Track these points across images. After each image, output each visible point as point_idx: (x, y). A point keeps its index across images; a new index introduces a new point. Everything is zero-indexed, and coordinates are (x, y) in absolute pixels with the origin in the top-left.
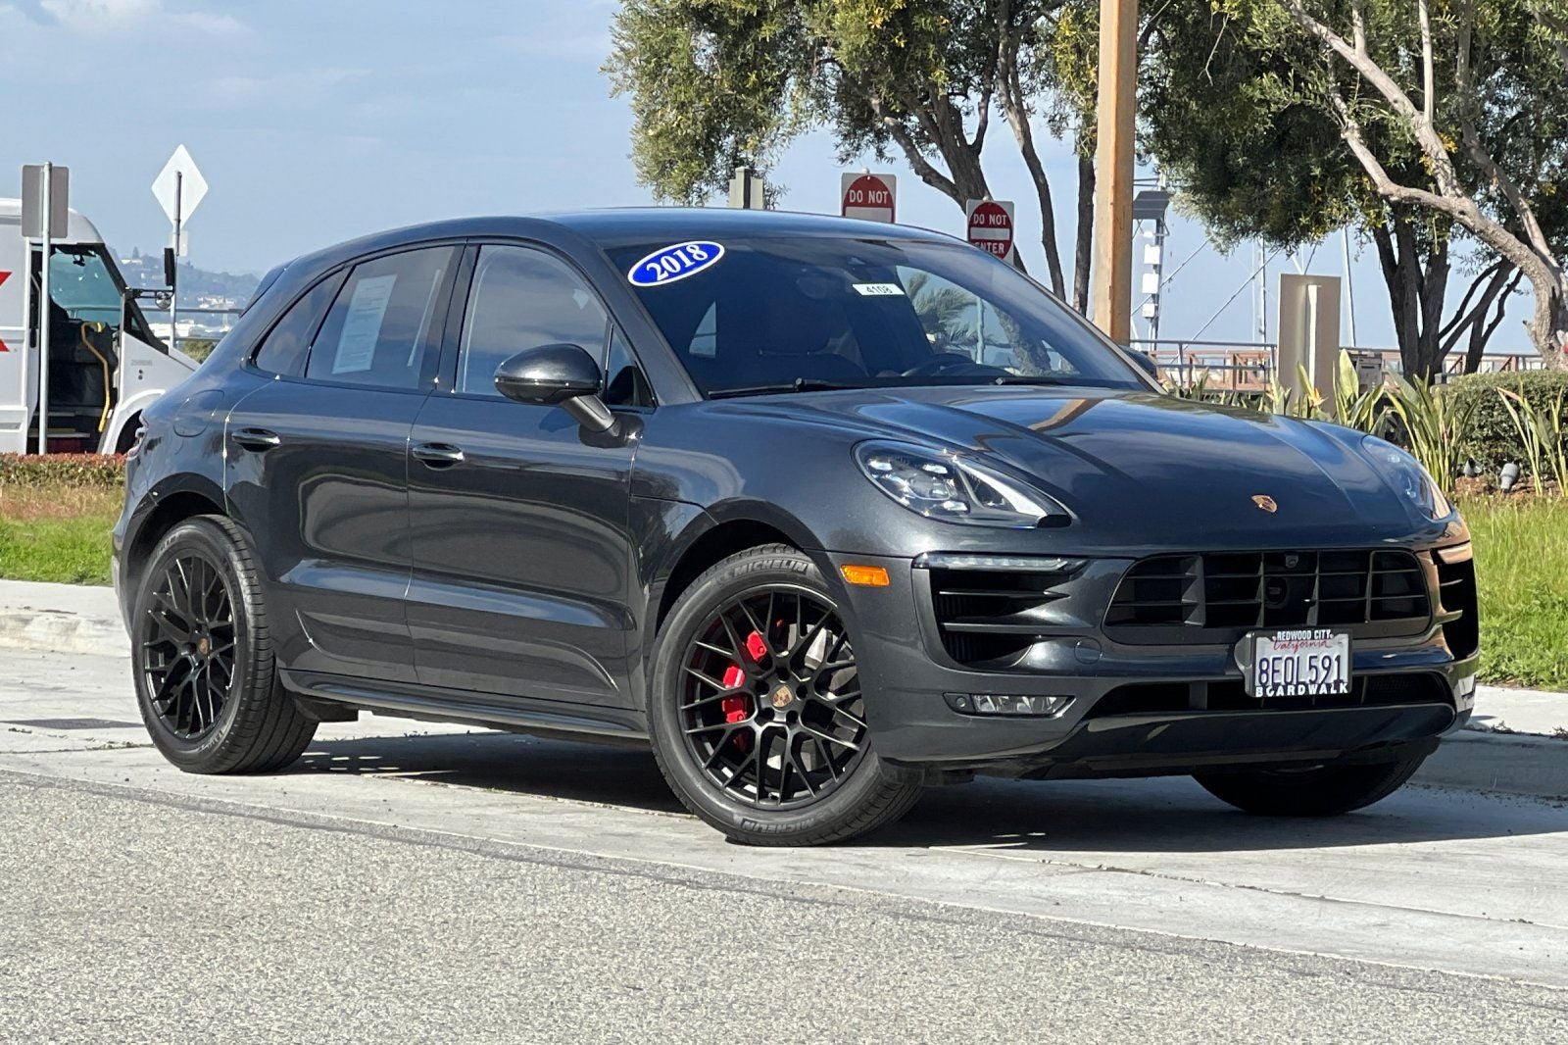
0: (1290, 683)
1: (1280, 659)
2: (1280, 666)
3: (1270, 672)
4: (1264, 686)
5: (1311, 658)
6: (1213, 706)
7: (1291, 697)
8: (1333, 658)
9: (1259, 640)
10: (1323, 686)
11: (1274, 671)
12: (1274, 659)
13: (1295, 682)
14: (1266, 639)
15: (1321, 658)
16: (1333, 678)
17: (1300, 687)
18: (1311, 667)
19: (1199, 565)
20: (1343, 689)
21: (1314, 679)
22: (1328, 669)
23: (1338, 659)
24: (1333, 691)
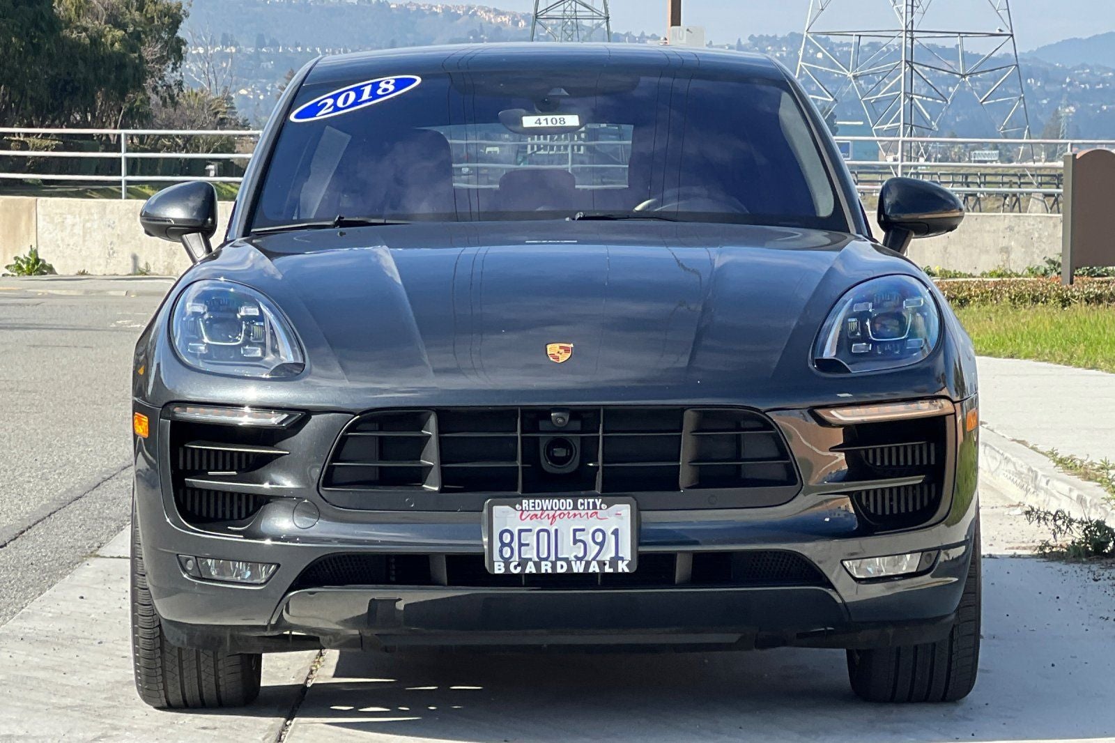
0: (546, 559)
1: (530, 530)
2: (530, 539)
3: (515, 545)
4: (507, 562)
5: (575, 531)
6: (453, 581)
7: (547, 575)
8: (609, 533)
9: (496, 509)
10: (594, 563)
11: (521, 545)
12: (520, 531)
13: (553, 558)
14: (507, 508)
15: (591, 531)
16: (608, 555)
17: (559, 563)
18: (575, 541)
19: (433, 421)
20: (623, 567)
21: (581, 555)
22: (602, 544)
23: (616, 532)
24: (608, 570)
